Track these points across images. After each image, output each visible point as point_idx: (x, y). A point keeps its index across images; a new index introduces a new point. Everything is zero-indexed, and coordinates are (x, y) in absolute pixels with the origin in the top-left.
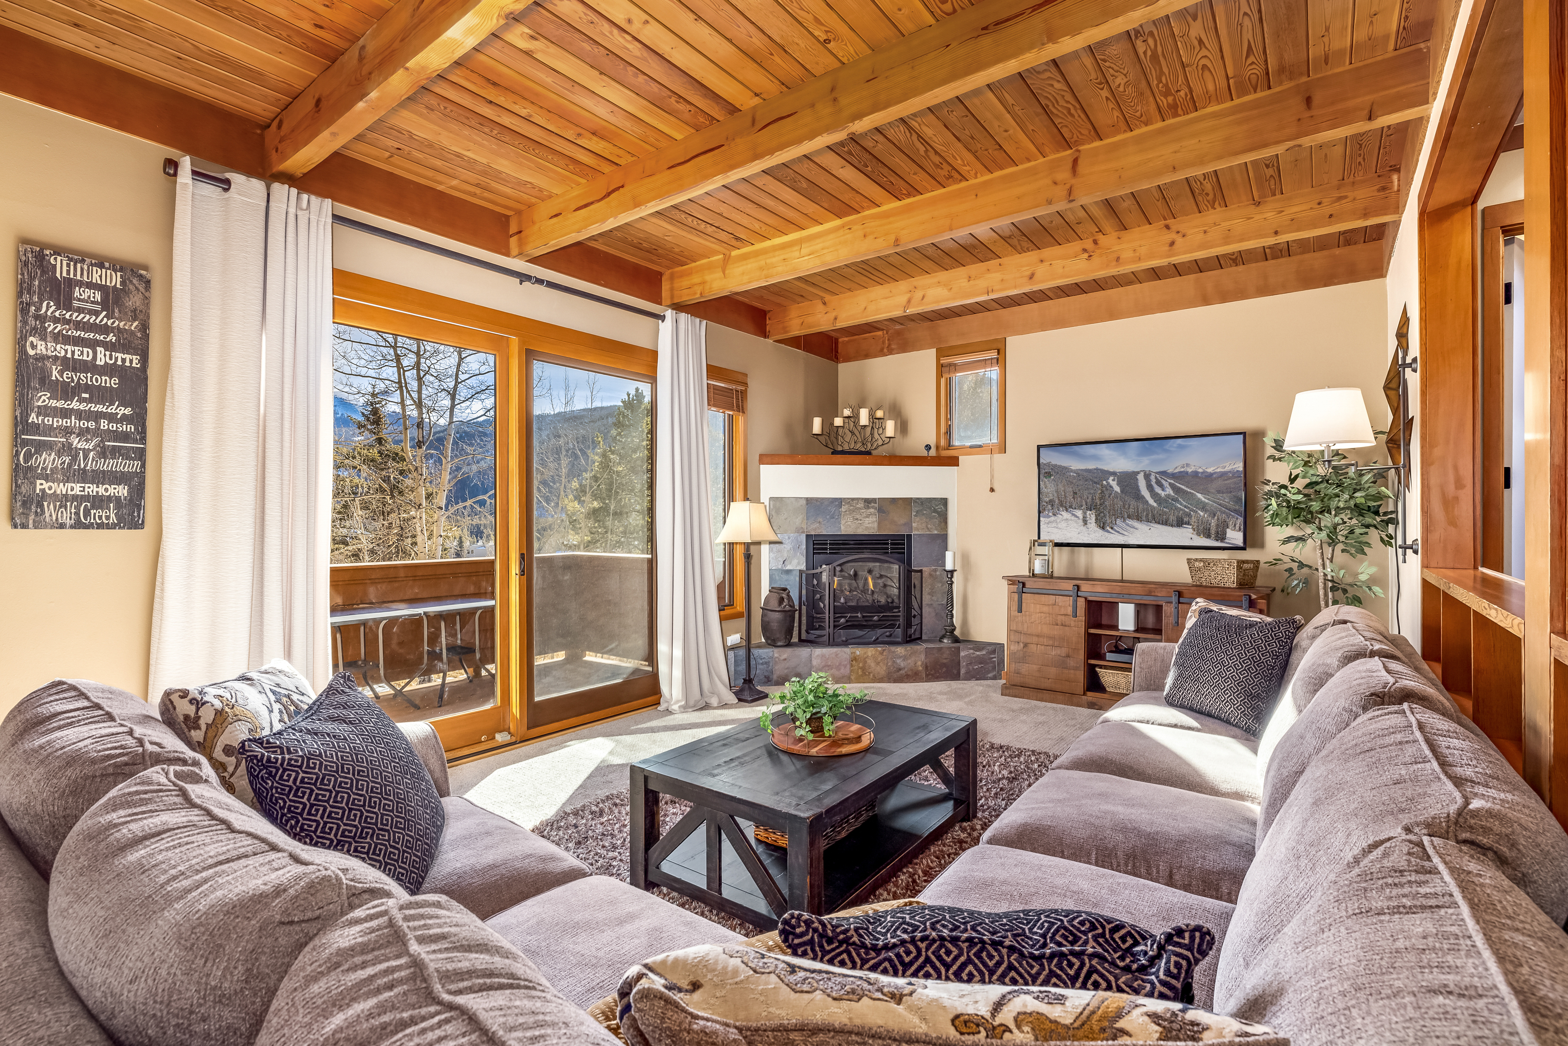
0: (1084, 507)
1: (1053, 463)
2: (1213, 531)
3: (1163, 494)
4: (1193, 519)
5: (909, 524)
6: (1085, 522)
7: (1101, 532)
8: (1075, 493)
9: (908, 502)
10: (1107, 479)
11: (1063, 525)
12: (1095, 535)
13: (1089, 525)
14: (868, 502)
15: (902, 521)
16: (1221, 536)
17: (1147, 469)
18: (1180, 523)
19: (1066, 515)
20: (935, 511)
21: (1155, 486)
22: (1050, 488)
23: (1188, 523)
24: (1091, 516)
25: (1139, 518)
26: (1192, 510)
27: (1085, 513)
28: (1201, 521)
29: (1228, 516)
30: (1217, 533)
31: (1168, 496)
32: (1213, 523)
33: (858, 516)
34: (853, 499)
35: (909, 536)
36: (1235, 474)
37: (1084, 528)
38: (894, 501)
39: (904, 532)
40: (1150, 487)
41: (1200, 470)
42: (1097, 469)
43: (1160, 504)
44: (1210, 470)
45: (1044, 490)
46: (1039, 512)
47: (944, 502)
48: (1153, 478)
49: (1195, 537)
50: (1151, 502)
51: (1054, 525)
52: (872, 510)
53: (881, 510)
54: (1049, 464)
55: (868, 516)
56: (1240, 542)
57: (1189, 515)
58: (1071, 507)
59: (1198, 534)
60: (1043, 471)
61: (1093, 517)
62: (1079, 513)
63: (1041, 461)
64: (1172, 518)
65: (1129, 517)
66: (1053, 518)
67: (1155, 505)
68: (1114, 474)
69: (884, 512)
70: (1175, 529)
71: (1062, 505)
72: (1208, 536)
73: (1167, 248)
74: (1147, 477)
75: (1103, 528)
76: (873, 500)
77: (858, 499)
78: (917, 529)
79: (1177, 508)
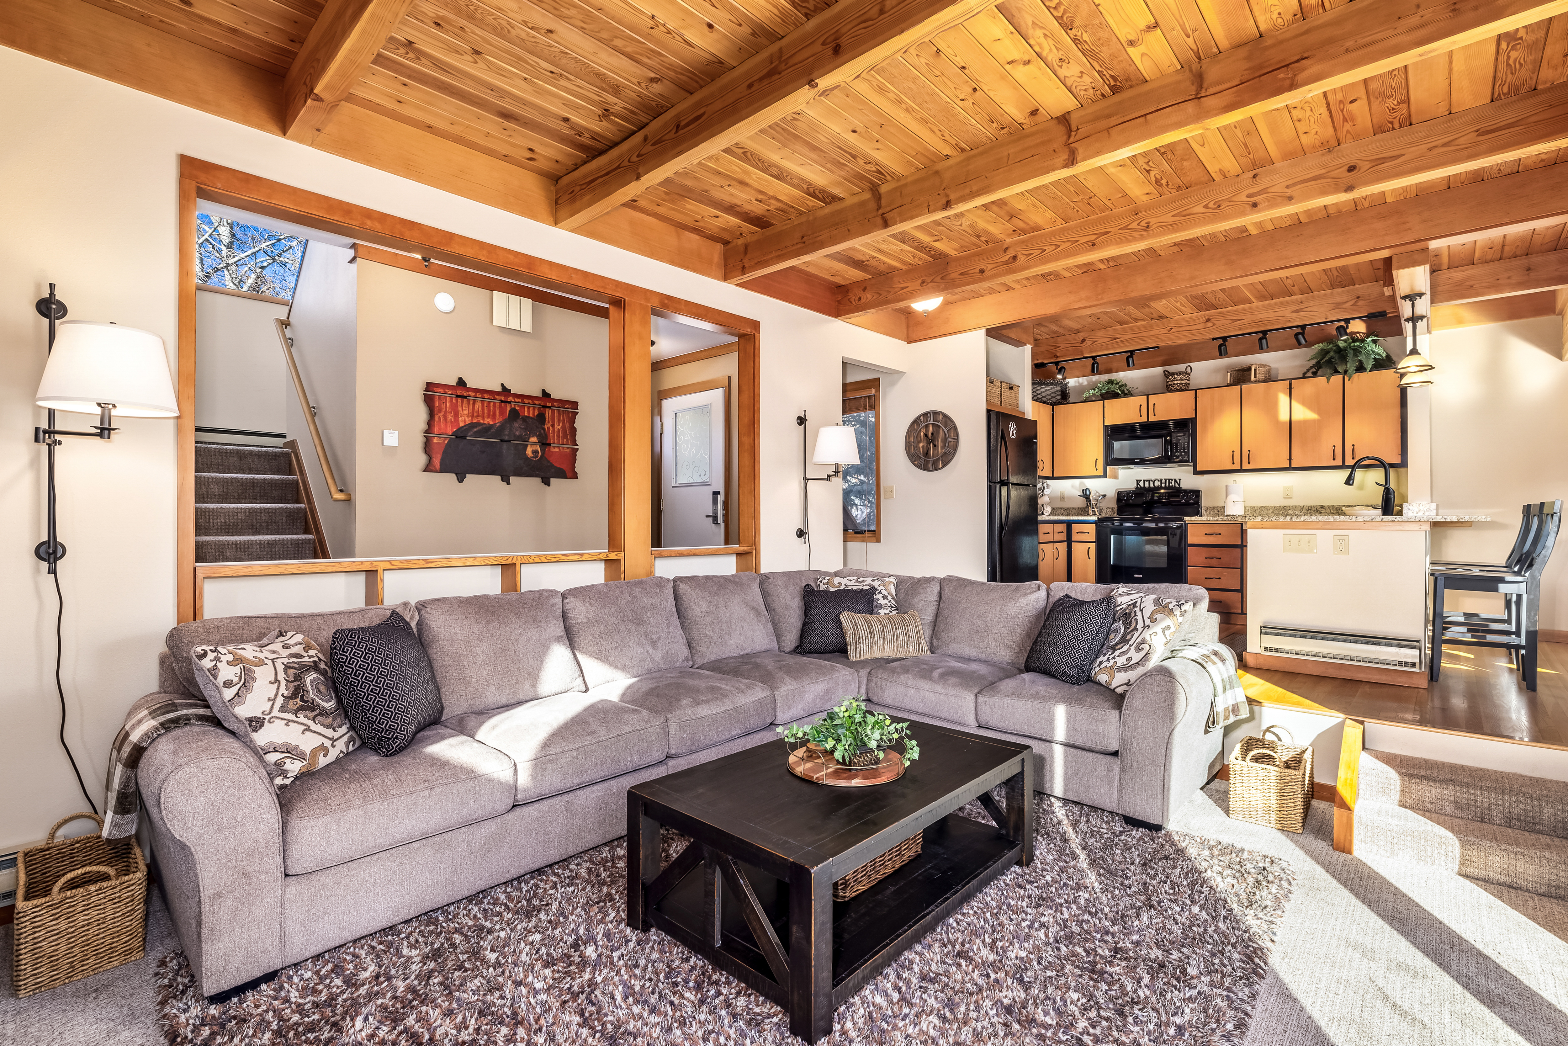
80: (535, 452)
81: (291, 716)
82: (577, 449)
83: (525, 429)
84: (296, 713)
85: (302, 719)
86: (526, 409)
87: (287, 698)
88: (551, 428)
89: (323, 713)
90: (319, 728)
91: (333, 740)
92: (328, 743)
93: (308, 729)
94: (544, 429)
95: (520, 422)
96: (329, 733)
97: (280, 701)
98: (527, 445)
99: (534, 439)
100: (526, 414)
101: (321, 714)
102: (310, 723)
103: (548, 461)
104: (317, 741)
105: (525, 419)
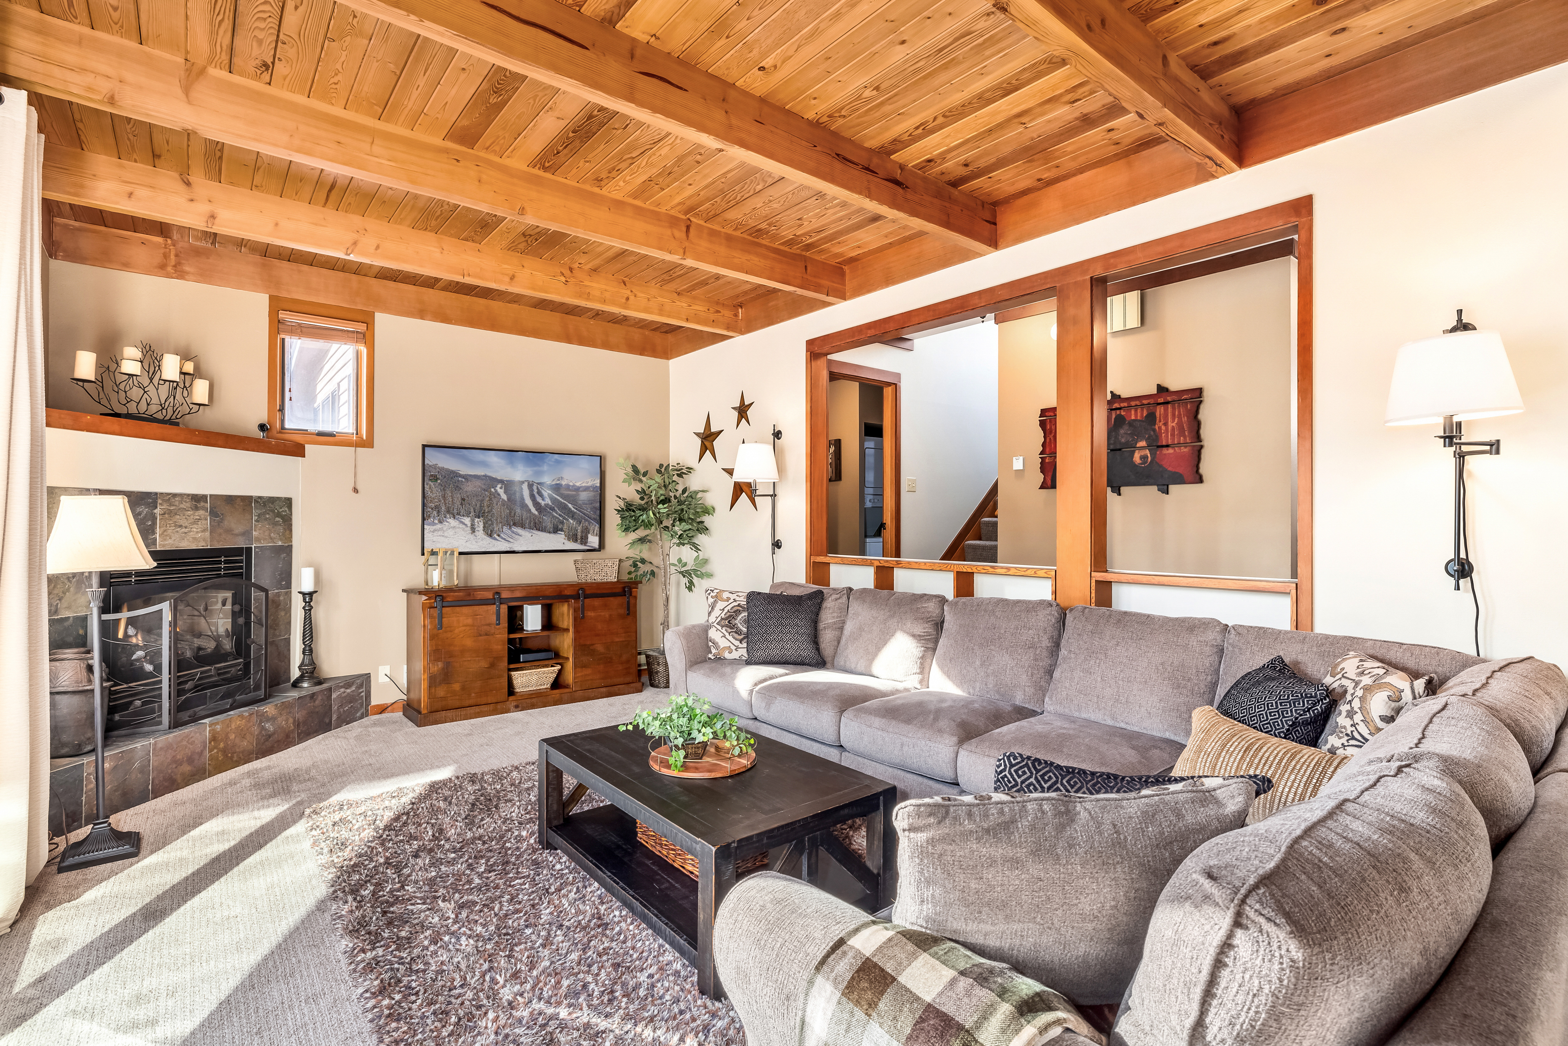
0: (472, 514)
1: (440, 465)
2: (579, 537)
3: (543, 503)
4: (565, 527)
5: (247, 534)
6: (473, 530)
7: (488, 539)
8: (463, 499)
9: (247, 501)
10: (494, 487)
11: (450, 532)
12: (483, 542)
13: (477, 533)
14: (197, 500)
15: (239, 529)
16: (584, 541)
17: (530, 480)
18: (556, 530)
19: (452, 522)
20: (279, 515)
21: (537, 496)
22: (434, 492)
23: (562, 530)
24: (480, 524)
25: (523, 526)
26: (564, 518)
27: (473, 521)
28: (570, 529)
29: (589, 523)
30: (582, 538)
31: (547, 505)
32: (579, 529)
33: (181, 522)
34: (175, 495)
35: (249, 550)
36: (594, 488)
37: (472, 537)
38: (230, 500)
39: (241, 543)
40: (532, 497)
41: (571, 484)
42: (485, 476)
43: (540, 512)
44: (578, 484)
45: (429, 493)
46: (424, 519)
47: (288, 502)
48: (535, 488)
49: (566, 542)
50: (533, 510)
51: (440, 533)
52: (201, 512)
53: (213, 513)
54: (435, 467)
55: (196, 522)
56: (596, 545)
57: (562, 523)
58: (458, 514)
59: (569, 539)
60: (428, 474)
61: (481, 525)
62: (467, 521)
63: (427, 462)
64: (549, 524)
65: (514, 524)
66: (439, 526)
67: (536, 513)
68: (502, 481)
69: (217, 515)
70: (552, 535)
71: (448, 511)
72: (576, 541)
73: (624, 300)
74: (530, 486)
75: (491, 536)
76: (203, 498)
77: (181, 495)
78: (258, 540)
79: (554, 516)
80: (1144, 458)
81: (719, 628)
82: (1202, 447)
83: (1132, 434)
84: (722, 627)
85: (723, 631)
86: (1133, 412)
87: (722, 619)
88: (1163, 428)
89: (738, 632)
90: (730, 638)
91: (737, 648)
92: (733, 648)
93: (724, 636)
94: (1154, 430)
95: (1126, 427)
96: (737, 643)
97: (719, 619)
98: (1133, 452)
99: (1143, 443)
100: (1133, 417)
101: (736, 632)
102: (727, 634)
103: (1160, 466)
104: (728, 644)
105: (1131, 424)
